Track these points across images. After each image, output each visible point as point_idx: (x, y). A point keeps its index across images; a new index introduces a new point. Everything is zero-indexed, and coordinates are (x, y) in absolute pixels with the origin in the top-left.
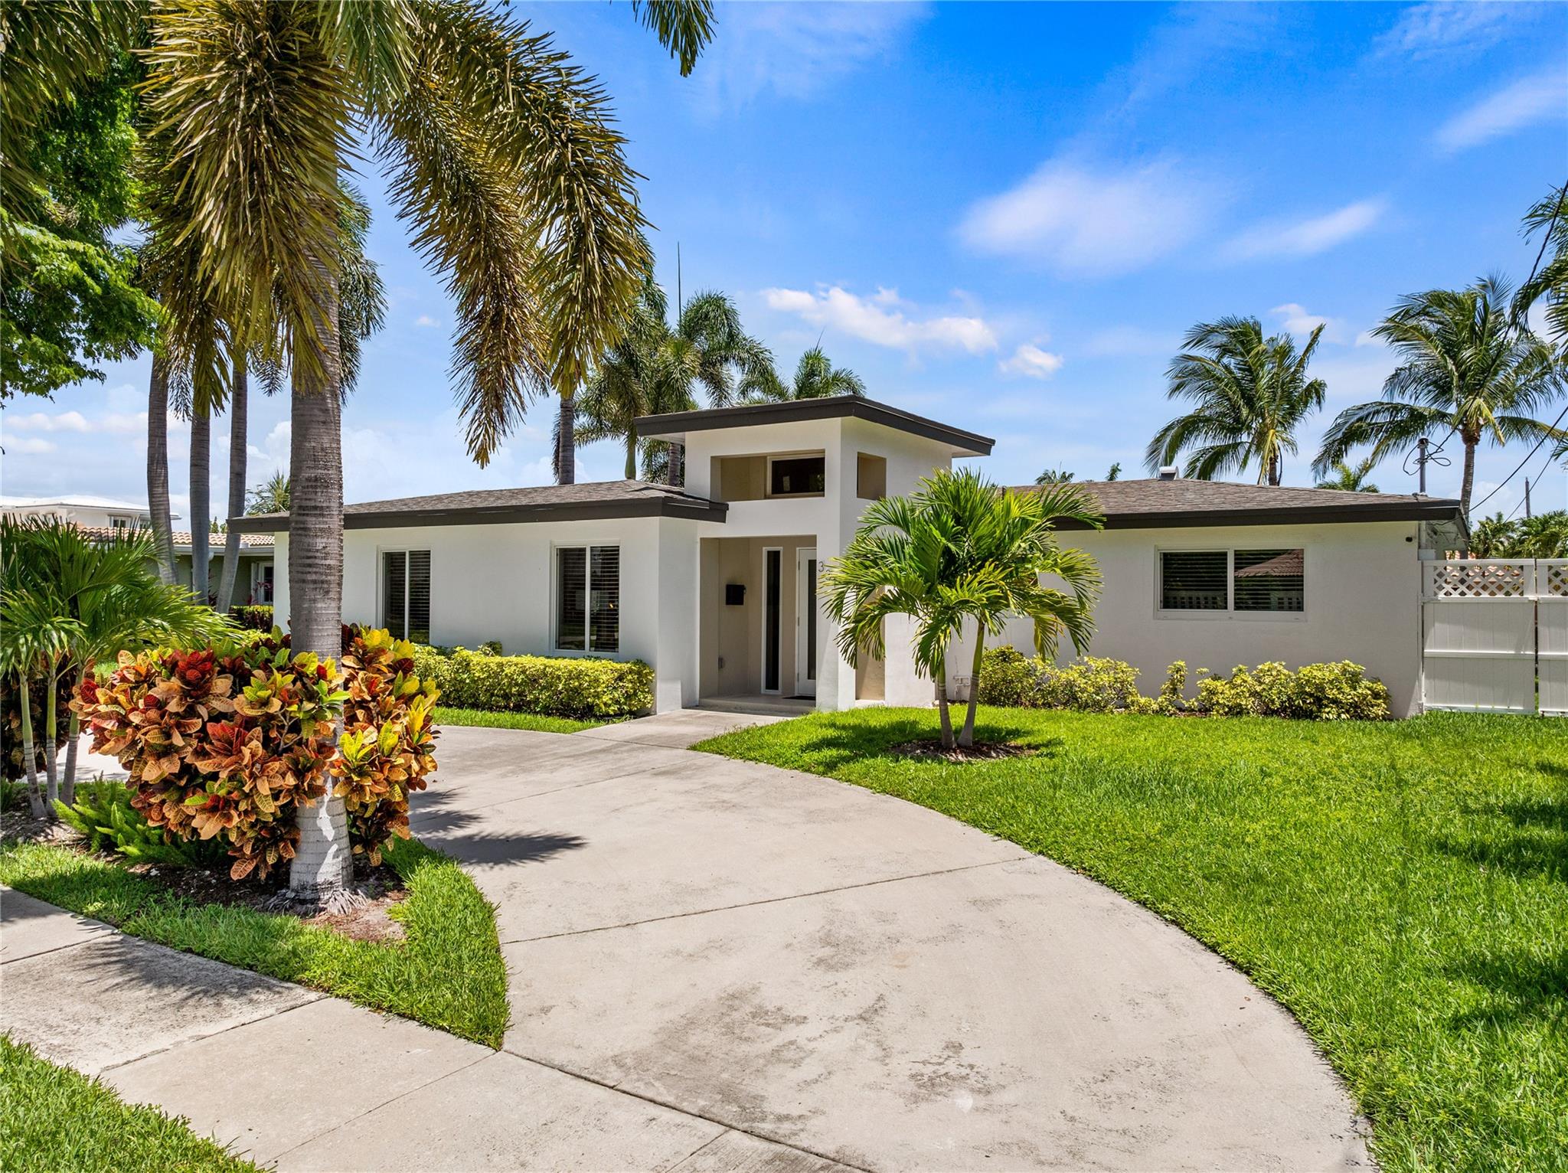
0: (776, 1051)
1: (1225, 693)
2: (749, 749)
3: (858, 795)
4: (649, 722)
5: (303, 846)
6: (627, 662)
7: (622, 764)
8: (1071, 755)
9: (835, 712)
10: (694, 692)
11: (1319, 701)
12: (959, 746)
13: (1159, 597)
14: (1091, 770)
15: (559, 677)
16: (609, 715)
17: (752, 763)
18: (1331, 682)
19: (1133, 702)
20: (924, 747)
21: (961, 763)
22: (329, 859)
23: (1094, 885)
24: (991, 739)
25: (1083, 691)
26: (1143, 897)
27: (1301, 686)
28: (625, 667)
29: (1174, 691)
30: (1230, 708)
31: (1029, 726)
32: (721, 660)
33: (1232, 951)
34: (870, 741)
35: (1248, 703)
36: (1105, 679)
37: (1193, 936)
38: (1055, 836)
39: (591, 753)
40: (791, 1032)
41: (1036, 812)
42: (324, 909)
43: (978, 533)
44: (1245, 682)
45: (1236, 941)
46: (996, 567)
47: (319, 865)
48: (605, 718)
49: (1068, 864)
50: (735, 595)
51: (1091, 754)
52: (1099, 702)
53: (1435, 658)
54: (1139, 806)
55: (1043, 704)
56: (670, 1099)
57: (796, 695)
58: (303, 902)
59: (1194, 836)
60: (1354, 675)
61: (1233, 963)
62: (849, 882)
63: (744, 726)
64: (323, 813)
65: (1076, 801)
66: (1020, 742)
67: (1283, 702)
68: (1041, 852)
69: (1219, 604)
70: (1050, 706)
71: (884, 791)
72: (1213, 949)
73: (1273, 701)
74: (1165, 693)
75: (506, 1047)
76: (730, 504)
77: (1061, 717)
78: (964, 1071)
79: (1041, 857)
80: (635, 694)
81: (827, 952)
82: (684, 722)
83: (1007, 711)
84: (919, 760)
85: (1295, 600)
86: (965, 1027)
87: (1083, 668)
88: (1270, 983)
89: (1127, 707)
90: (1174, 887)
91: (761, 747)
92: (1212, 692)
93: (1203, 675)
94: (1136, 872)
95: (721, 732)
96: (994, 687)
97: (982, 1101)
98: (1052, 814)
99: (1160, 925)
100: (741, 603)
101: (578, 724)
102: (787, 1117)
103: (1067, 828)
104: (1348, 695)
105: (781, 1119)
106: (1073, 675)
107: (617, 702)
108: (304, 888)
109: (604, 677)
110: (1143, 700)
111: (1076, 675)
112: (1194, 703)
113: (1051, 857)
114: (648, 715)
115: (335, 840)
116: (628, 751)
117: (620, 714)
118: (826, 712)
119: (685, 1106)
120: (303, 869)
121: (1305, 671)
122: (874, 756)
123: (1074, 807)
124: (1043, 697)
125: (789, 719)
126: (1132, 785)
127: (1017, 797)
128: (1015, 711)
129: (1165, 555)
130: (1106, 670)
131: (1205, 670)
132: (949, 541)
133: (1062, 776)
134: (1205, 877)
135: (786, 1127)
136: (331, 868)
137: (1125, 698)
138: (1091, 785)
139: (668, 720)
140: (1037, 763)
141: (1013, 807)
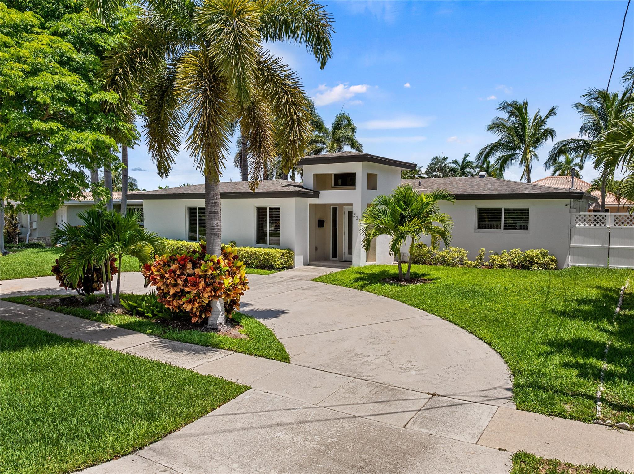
0: (363, 363)
1: (498, 260)
2: (333, 281)
3: (373, 296)
4: (293, 271)
5: (213, 313)
6: (285, 249)
7: (290, 286)
8: (443, 283)
9: (359, 267)
10: (307, 260)
11: (532, 263)
12: (405, 280)
13: (477, 224)
14: (449, 288)
15: (261, 255)
16: (279, 268)
17: (335, 286)
18: (536, 256)
19: (466, 263)
20: (393, 280)
21: (406, 285)
22: (220, 316)
23: (449, 323)
24: (415, 277)
25: (448, 259)
26: (463, 326)
27: (525, 257)
28: (284, 251)
29: (481, 259)
30: (500, 265)
31: (429, 272)
32: (316, 247)
33: (486, 340)
34: (374, 277)
35: (506, 264)
36: (456, 255)
37: (476, 336)
38: (437, 309)
39: (278, 282)
40: (366, 359)
41: (431, 301)
42: (220, 331)
43: (412, 208)
44: (506, 256)
45: (487, 337)
46: (418, 219)
47: (218, 318)
48: (278, 269)
49: (441, 317)
50: (321, 224)
51: (450, 282)
52: (453, 263)
53: (574, 247)
54: (464, 299)
55: (434, 264)
56: (339, 373)
57: (344, 260)
58: (213, 329)
59: (479, 308)
60: (545, 253)
61: (486, 343)
62: (375, 322)
63: (329, 272)
64: (218, 302)
65: (444, 298)
66: (425, 278)
67: (519, 263)
68: (433, 314)
69: (498, 227)
70: (436, 265)
71: (381, 295)
72: (481, 339)
73: (515, 263)
74: (477, 260)
75: (291, 363)
76: (321, 191)
77: (440, 269)
78: (413, 367)
79: (433, 315)
80: (288, 261)
81: (372, 340)
82: (305, 271)
83: (421, 266)
84: (391, 284)
85: (525, 226)
86: (412, 357)
87: (448, 251)
88: (495, 347)
89: (464, 264)
90: (472, 323)
91: (337, 280)
92: (494, 260)
93: (491, 254)
94: (461, 319)
95: (321, 275)
96: (416, 258)
97: (418, 373)
98: (436, 302)
99: (467, 333)
100: (323, 227)
101: (269, 272)
102: (369, 376)
103: (441, 306)
104: (542, 261)
105: (367, 376)
106: (444, 253)
107: (282, 264)
108: (213, 325)
109: (278, 255)
110: (469, 262)
111: (446, 253)
112: (487, 263)
113: (436, 315)
114: (292, 268)
115: (222, 311)
116: (291, 281)
117: (283, 268)
118: (356, 267)
119: (343, 374)
120: (213, 319)
121: (527, 252)
122: (377, 283)
123: (444, 300)
124: (434, 261)
125: (344, 269)
126: (462, 293)
127: (425, 297)
128: (424, 266)
129: (479, 209)
130: (456, 252)
131: (492, 251)
132: (402, 211)
133: (440, 290)
134: (481, 320)
135: (369, 378)
136: (221, 319)
137: (463, 261)
138: (449, 293)
139: (300, 270)
140: (431, 285)
141: (424, 300)
